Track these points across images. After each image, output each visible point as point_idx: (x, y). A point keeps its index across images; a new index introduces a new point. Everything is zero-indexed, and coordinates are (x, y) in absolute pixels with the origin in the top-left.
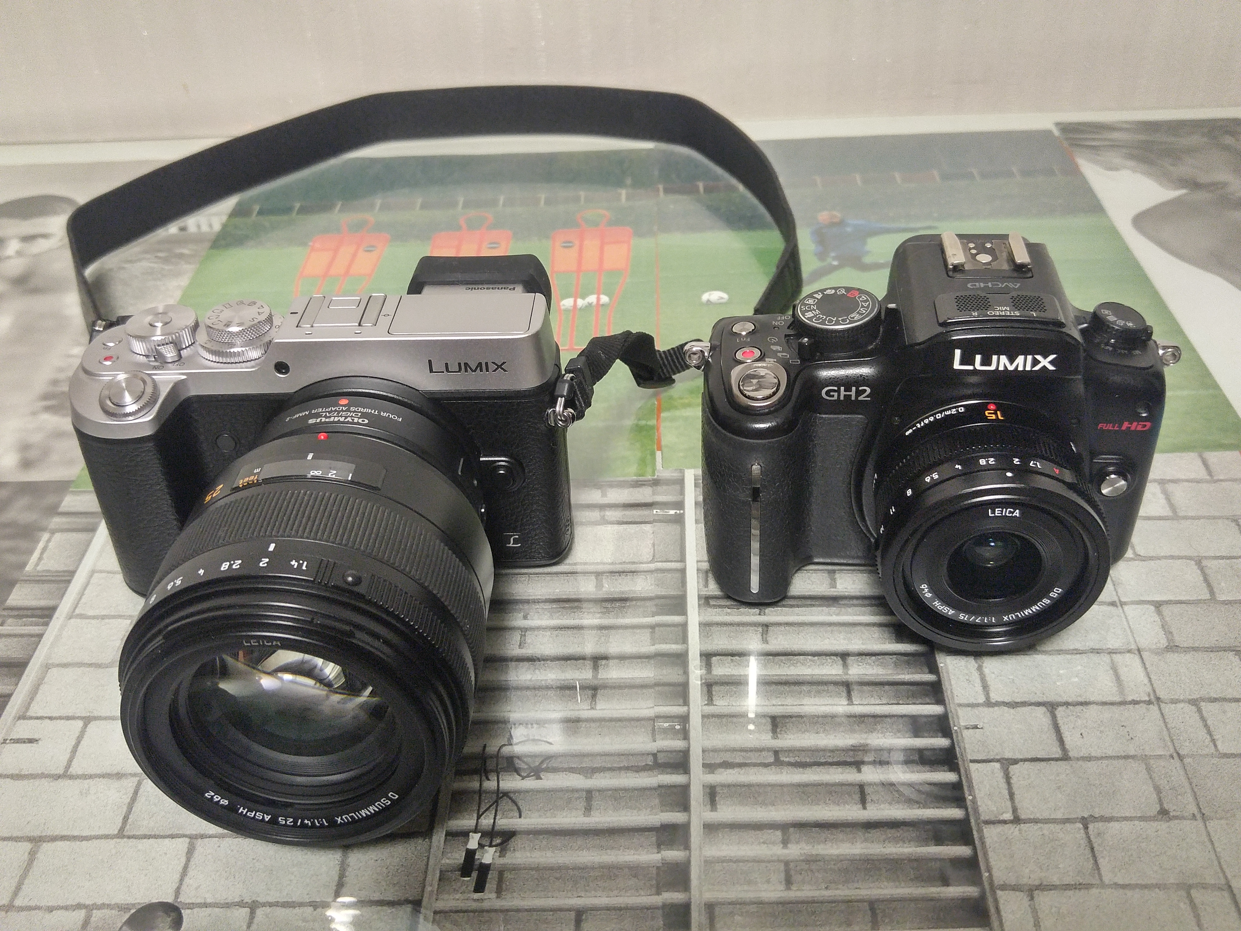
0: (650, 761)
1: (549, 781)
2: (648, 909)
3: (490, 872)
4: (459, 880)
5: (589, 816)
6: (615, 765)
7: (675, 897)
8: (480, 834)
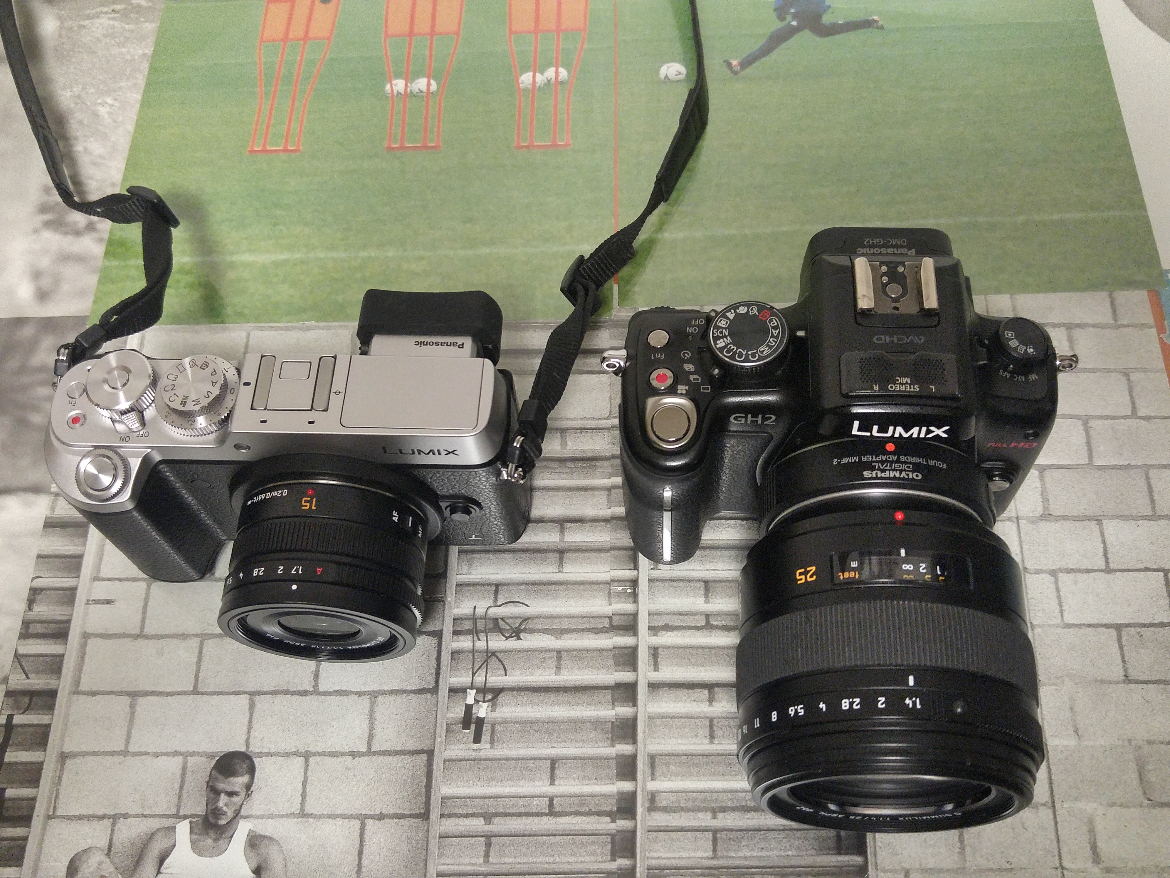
0: (606, 623)
1: (529, 641)
2: (605, 759)
3: (485, 725)
4: (462, 732)
5: (559, 674)
6: (579, 627)
7: (626, 748)
8: (475, 691)
